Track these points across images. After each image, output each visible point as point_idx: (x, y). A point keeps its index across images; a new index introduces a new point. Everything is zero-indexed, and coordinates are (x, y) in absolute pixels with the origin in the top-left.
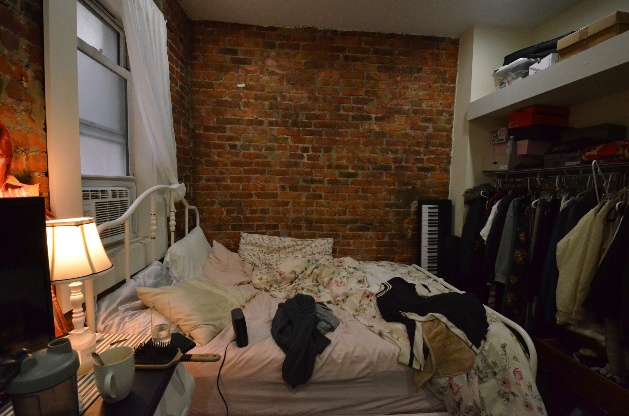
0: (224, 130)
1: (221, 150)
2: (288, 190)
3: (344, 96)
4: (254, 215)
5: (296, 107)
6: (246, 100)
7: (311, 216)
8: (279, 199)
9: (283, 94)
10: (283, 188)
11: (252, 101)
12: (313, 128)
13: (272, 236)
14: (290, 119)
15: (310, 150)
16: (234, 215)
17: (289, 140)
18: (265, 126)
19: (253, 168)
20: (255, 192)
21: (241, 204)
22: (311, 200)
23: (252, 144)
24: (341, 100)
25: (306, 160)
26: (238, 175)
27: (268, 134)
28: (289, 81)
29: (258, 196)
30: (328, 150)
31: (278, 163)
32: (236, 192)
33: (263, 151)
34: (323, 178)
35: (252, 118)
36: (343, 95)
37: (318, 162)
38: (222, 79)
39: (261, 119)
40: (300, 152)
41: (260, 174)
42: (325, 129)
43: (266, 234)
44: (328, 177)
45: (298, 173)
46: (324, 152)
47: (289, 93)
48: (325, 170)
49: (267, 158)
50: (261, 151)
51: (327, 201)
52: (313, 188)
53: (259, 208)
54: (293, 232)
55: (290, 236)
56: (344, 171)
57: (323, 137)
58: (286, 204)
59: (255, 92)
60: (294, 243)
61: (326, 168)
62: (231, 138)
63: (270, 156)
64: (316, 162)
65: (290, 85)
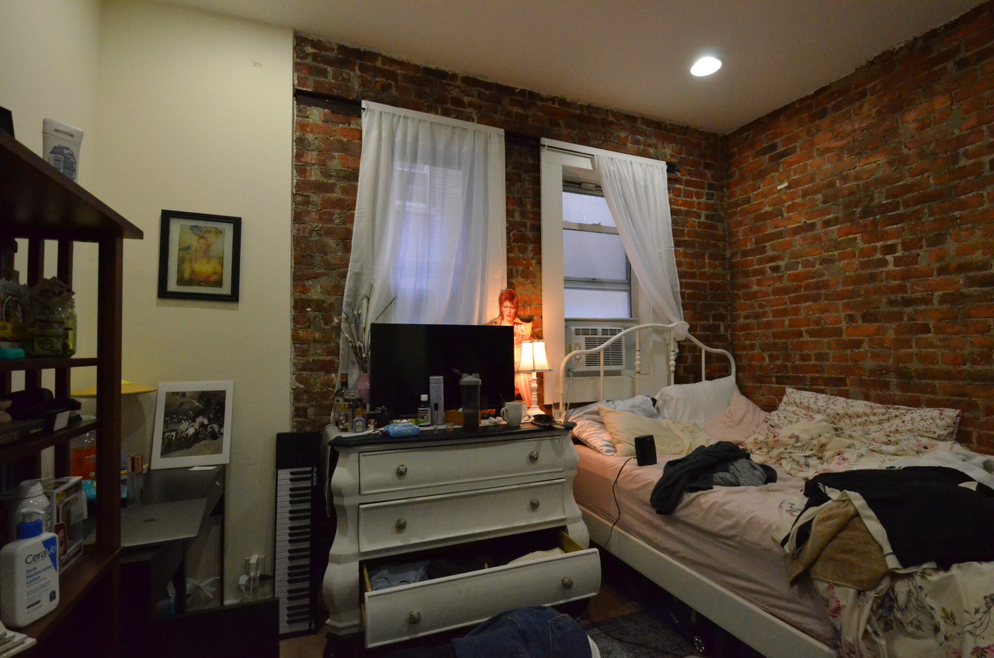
0: (763, 250)
1: (760, 277)
2: (860, 321)
3: (965, 132)
4: (805, 363)
5: (866, 188)
6: (790, 203)
7: (908, 365)
8: (845, 337)
9: (844, 173)
10: (851, 318)
11: (799, 200)
12: (902, 210)
13: (834, 397)
14: (857, 207)
15: (899, 248)
16: (778, 363)
17: (859, 241)
18: (819, 230)
19: (802, 293)
20: (806, 328)
21: (787, 347)
22: (907, 336)
23: (800, 260)
24: (962, 141)
25: (891, 267)
26: (782, 307)
27: (824, 239)
28: (851, 152)
29: (812, 334)
30: (938, 240)
31: (841, 280)
32: (780, 330)
33: (818, 266)
34: (928, 295)
35: (800, 224)
36: (961, 131)
37: (917, 266)
38: (759, 188)
39: (812, 221)
40: (879, 256)
41: (813, 301)
42: (926, 205)
43: (826, 393)
44: (940, 290)
45: (878, 291)
46: (927, 246)
47: (853, 169)
48: (934, 279)
49: (823, 275)
50: (814, 266)
51: (941, 336)
52: (908, 315)
53: (814, 352)
54: (872, 393)
55: (867, 398)
56: (980, 273)
57: (923, 220)
58: (858, 344)
59: (802, 188)
60: (869, 411)
61: (935, 273)
62: (772, 259)
63: (829, 272)
64: (913, 266)
65: (853, 157)
